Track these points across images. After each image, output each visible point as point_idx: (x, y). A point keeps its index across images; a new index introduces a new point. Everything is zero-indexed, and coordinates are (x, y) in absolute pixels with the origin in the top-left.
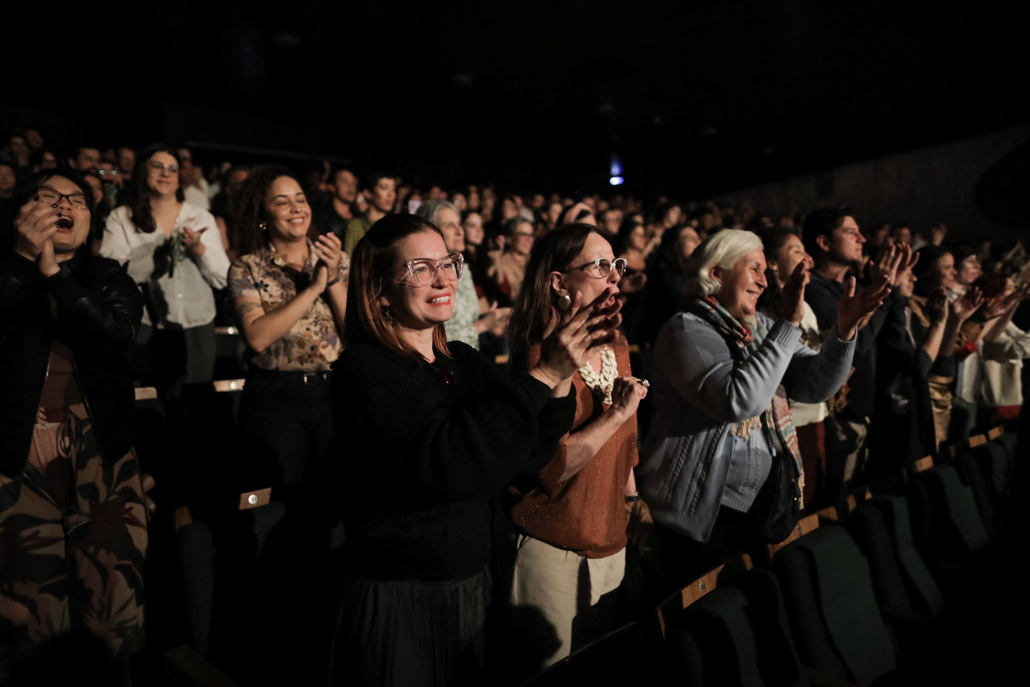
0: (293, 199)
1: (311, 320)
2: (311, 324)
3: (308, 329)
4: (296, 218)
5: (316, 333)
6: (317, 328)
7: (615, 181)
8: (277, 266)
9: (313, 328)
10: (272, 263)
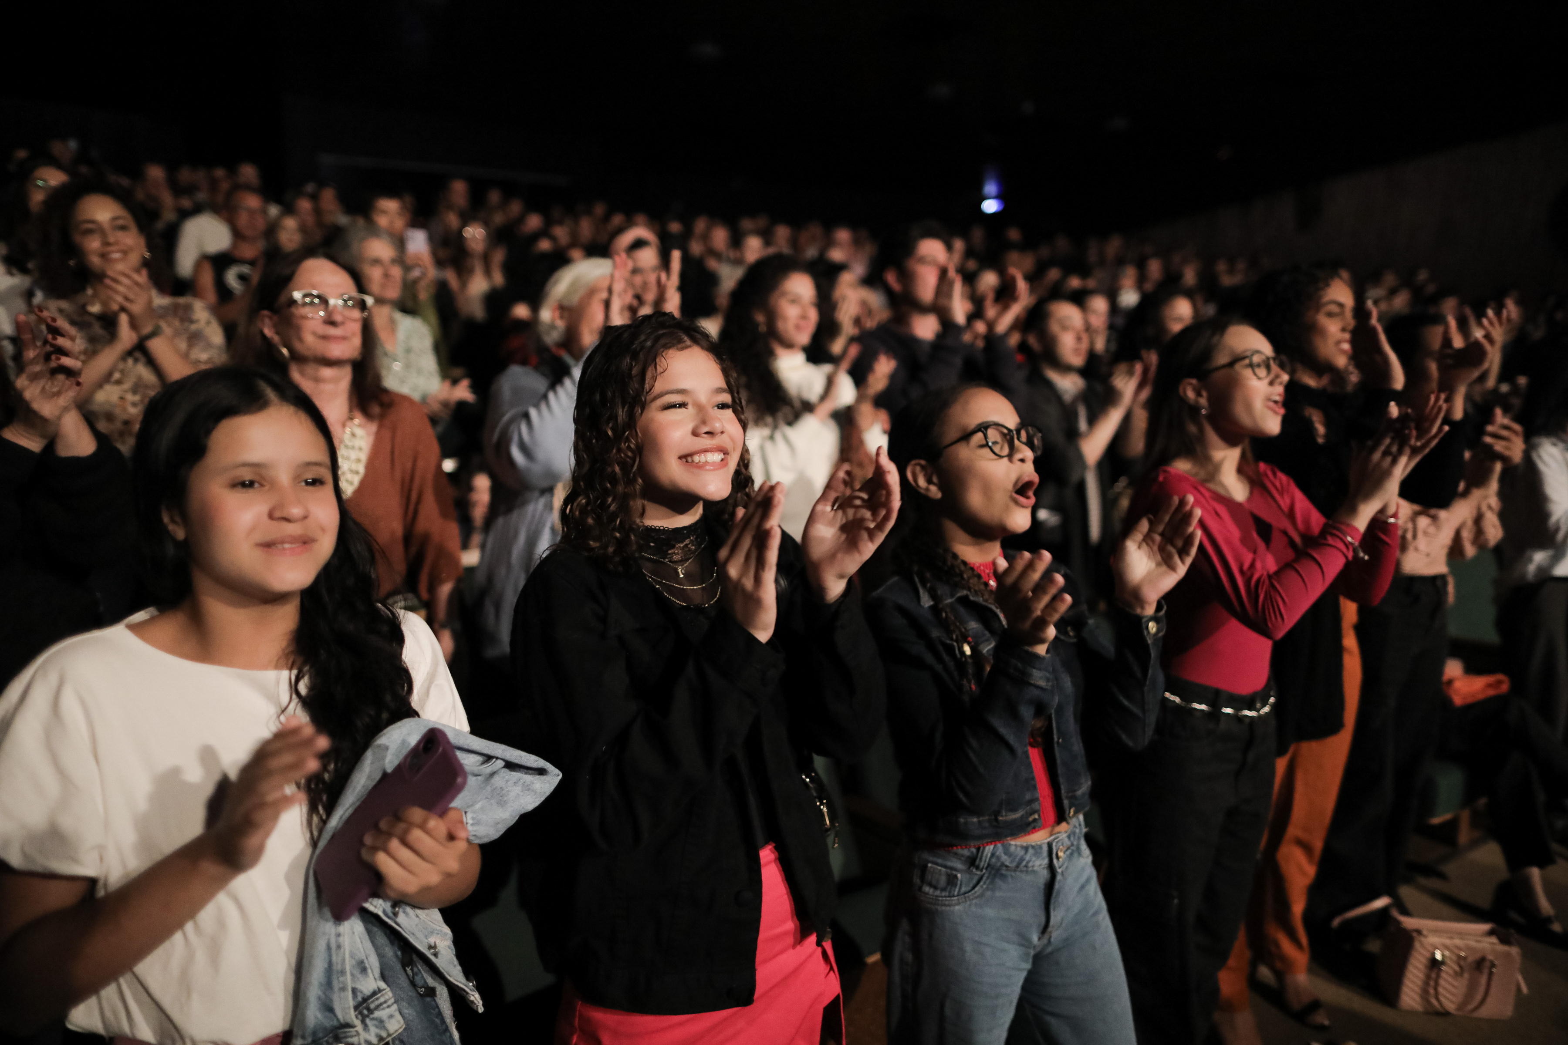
0: (106, 226)
1: (127, 385)
2: (126, 391)
3: (122, 398)
4: (113, 252)
5: (134, 404)
6: (137, 398)
7: (990, 206)
8: (90, 314)
9: (130, 397)
10: (83, 310)
